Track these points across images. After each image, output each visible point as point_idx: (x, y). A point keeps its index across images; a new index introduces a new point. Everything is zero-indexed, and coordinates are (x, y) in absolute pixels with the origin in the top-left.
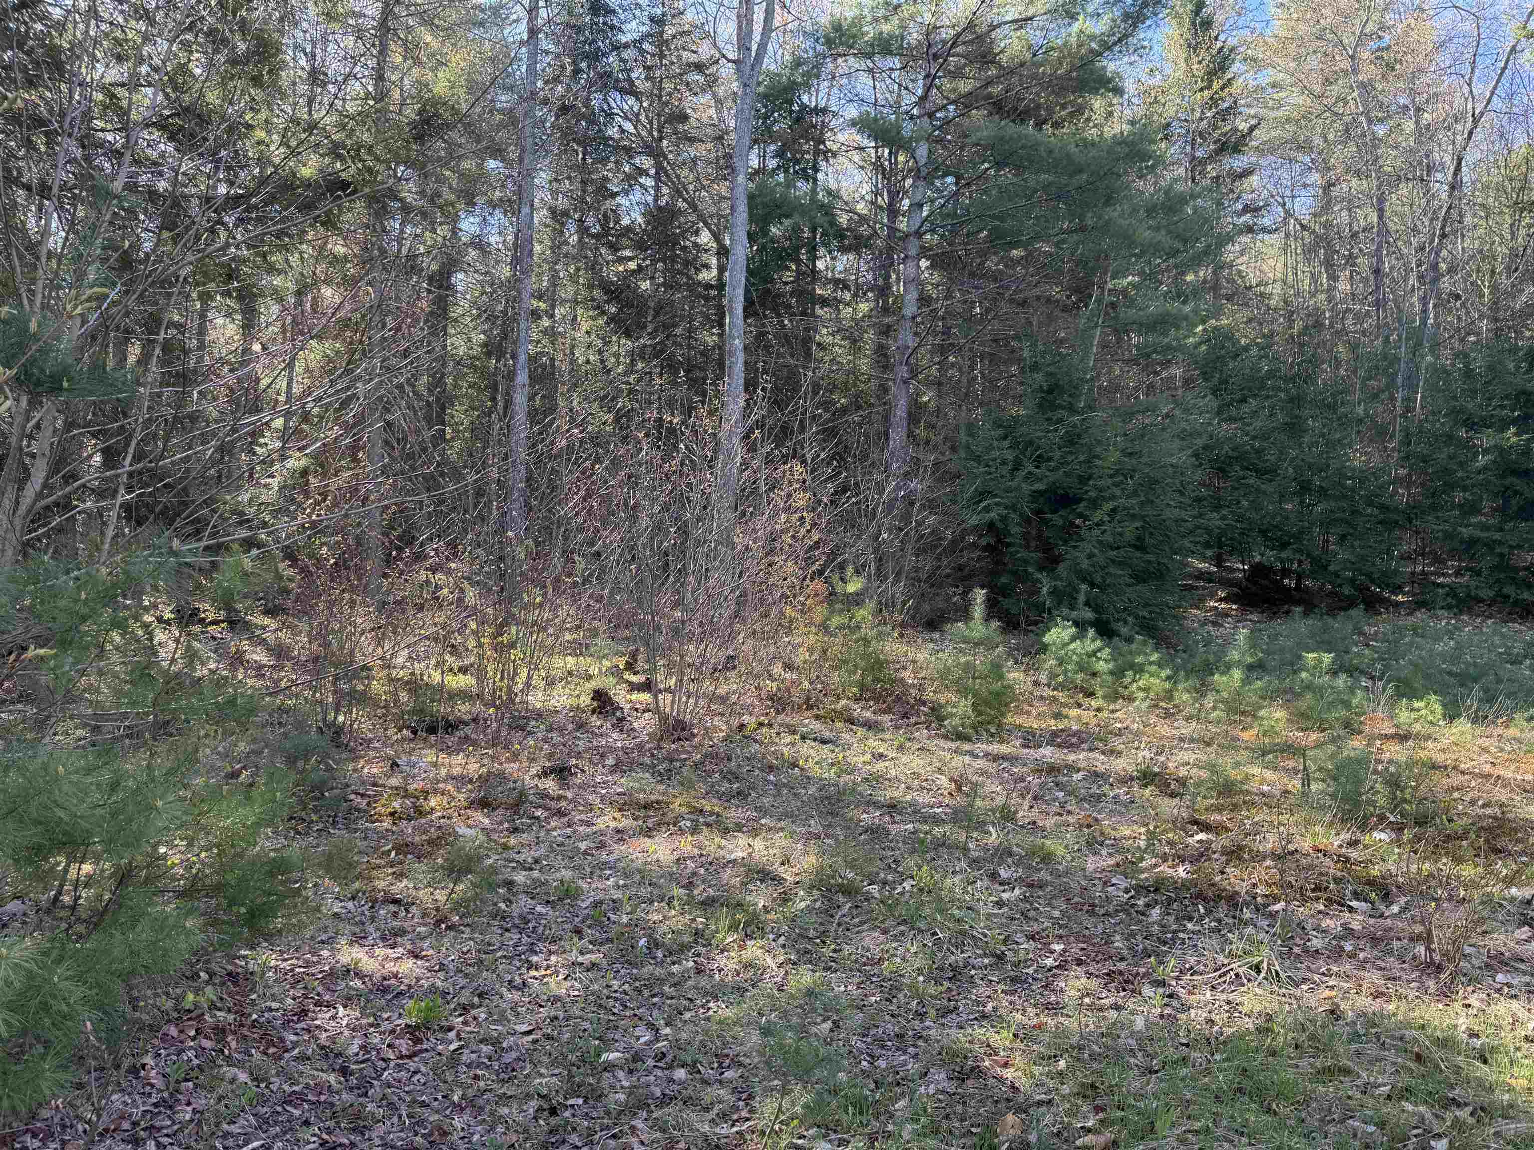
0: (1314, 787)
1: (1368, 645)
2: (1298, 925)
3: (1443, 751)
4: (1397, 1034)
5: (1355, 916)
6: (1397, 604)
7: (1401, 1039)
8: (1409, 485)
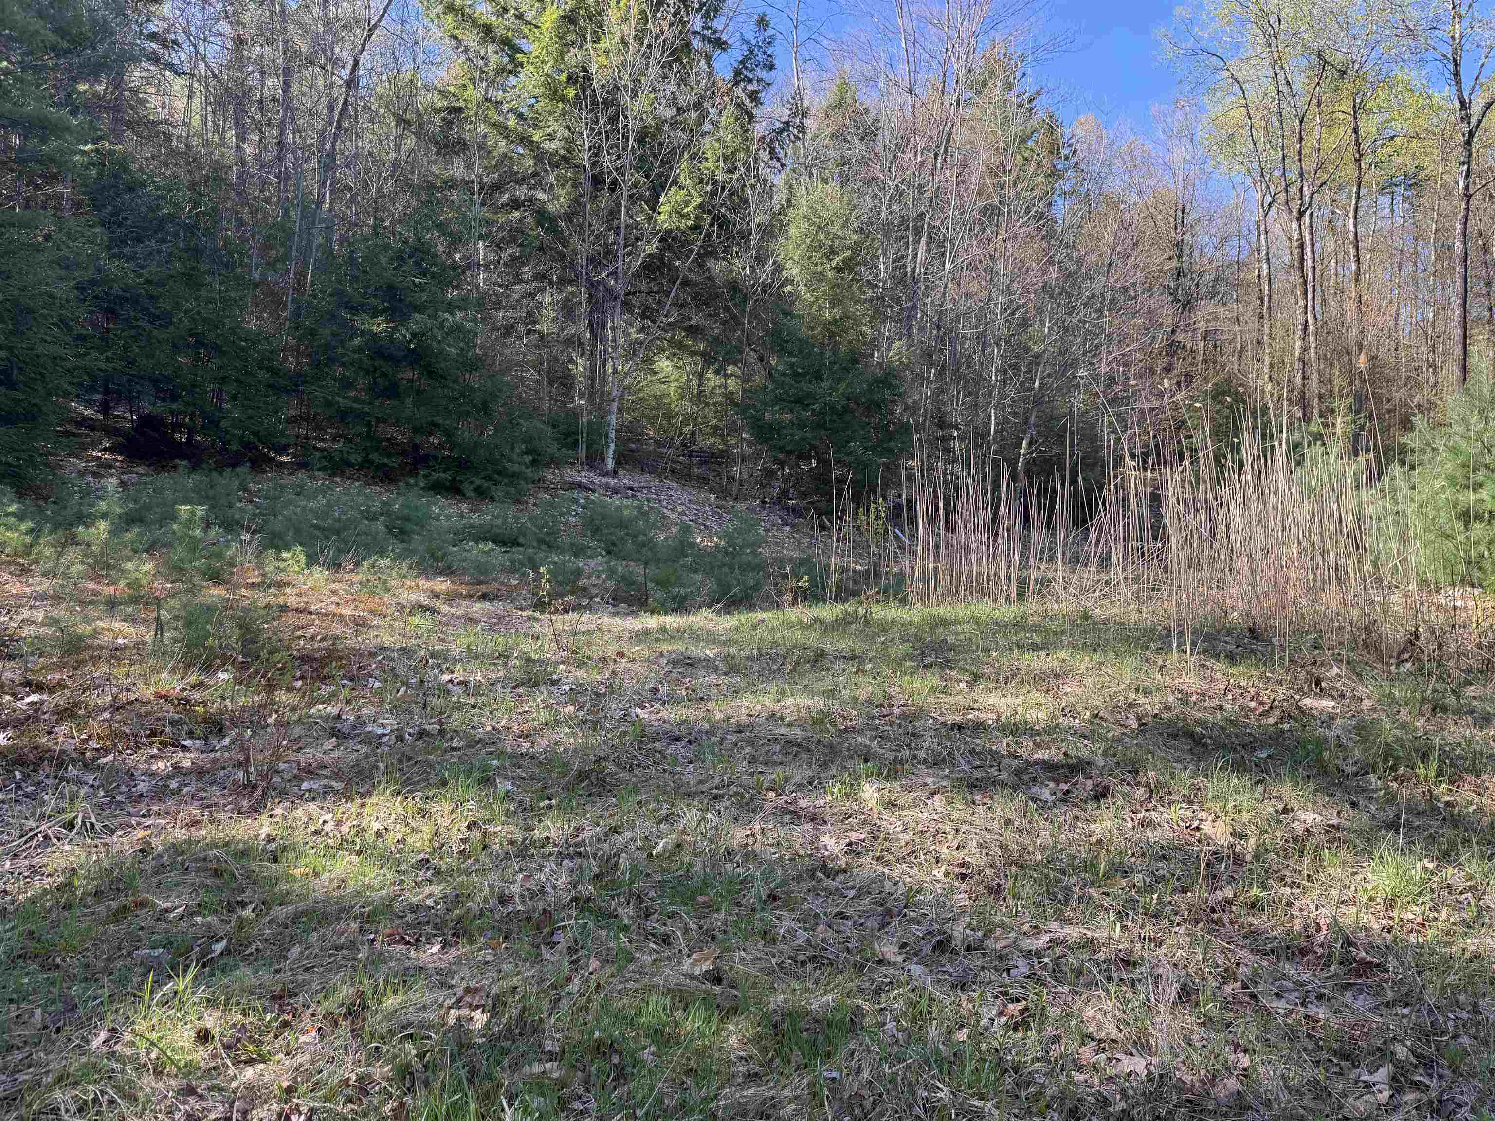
0: (167, 635)
1: (251, 501)
2: (127, 773)
3: (300, 595)
4: (202, 855)
5: (187, 754)
6: (282, 465)
7: (205, 859)
8: (298, 354)
